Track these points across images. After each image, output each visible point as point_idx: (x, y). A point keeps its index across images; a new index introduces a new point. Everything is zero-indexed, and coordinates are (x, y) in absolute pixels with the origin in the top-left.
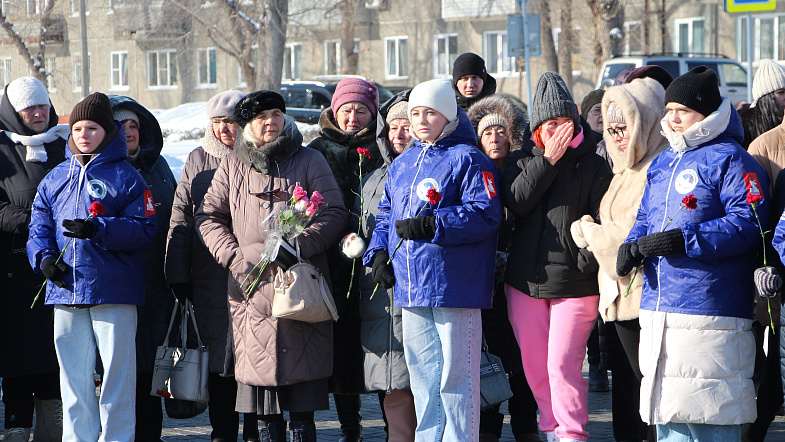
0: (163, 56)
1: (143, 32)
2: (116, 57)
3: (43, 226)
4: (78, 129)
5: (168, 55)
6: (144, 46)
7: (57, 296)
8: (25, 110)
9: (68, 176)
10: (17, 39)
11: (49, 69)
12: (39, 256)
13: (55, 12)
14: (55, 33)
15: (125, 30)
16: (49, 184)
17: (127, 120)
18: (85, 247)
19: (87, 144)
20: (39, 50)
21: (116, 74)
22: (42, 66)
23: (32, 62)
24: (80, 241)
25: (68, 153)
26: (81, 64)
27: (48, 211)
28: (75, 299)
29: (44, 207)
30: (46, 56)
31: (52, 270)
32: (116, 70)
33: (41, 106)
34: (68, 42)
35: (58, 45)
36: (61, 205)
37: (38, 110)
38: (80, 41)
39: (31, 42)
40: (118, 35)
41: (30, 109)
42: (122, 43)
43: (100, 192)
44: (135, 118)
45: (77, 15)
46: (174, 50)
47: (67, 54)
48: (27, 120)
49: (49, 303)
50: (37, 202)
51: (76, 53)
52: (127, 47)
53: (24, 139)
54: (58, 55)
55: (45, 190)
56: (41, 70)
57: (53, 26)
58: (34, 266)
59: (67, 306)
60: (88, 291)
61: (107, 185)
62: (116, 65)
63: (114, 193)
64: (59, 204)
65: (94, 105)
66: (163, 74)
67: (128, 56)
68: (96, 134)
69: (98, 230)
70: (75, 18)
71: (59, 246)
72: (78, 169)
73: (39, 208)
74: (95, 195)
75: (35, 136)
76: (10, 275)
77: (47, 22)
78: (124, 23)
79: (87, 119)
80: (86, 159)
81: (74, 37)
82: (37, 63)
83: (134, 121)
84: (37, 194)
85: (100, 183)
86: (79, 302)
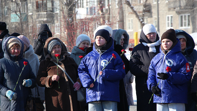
0: (185, 16)
1: (178, 8)
2: (168, 17)
3: (152, 75)
4: (164, 42)
5: (187, 16)
6: (178, 13)
7: (157, 100)
8: (148, 34)
9: (160, 58)
10: (135, 12)
11: (145, 22)
12: (150, 86)
13: (148, 2)
14: (148, 10)
15: (172, 8)
16: (154, 61)
17: (181, 39)
18: (165, 83)
19: (166, 47)
20: (142, 16)
21: (168, 23)
22: (143, 21)
23: (140, 20)
24: (164, 81)
25: (160, 50)
26: (157, 20)
27: (154, 70)
28: (162, 101)
29: (153, 69)
30: (145, 17)
31: (155, 90)
32: (168, 22)
33: (153, 33)
34: (152, 13)
35: (148, 14)
36: (158, 68)
37: (152, 34)
38: (156, 12)
39: (139, 13)
40: (169, 9)
41: (150, 34)
42: (171, 12)
43: (171, 64)
44: (184, 37)
45: (155, 3)
46: (189, 14)
47: (151, 17)
48: (149, 38)
49: (154, 102)
50: (151, 67)
51: (155, 16)
52: (173, 14)
53: (149, 45)
54: (149, 17)
55: (153, 63)
56: (143, 23)
57: (147, 7)
58: (149, 89)
59: (160, 104)
60: (167, 98)
61: (173, 61)
62: (168, 20)
63: (175, 64)
64: (157, 68)
65: (169, 33)
66: (185, 23)
67: (173, 17)
68: (170, 44)
69: (169, 77)
70: (155, 4)
71: (157, 82)
72: (163, 56)
73: (151, 69)
74: (169, 65)
75: (152, 44)
76: (144, 92)
77: (145, 6)
78: (172, 5)
79: (166, 38)
80: (166, 52)
81: (154, 11)
82: (142, 20)
83: (184, 39)
84: (151, 64)
85: (171, 61)
86: (164, 102)
